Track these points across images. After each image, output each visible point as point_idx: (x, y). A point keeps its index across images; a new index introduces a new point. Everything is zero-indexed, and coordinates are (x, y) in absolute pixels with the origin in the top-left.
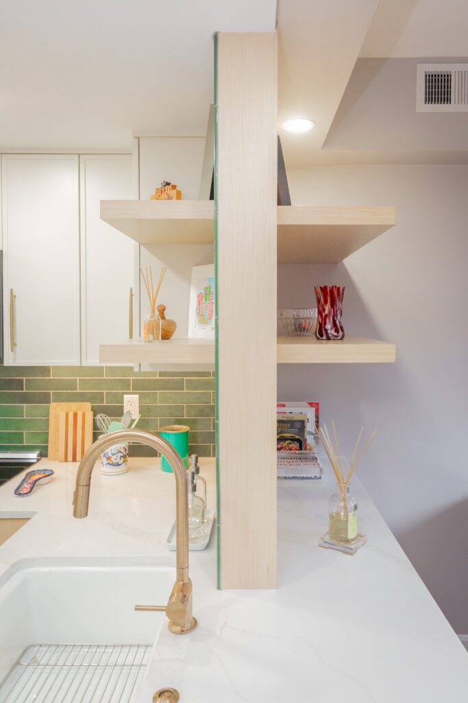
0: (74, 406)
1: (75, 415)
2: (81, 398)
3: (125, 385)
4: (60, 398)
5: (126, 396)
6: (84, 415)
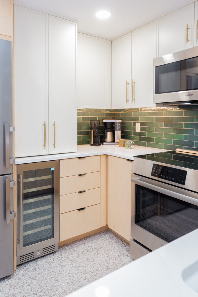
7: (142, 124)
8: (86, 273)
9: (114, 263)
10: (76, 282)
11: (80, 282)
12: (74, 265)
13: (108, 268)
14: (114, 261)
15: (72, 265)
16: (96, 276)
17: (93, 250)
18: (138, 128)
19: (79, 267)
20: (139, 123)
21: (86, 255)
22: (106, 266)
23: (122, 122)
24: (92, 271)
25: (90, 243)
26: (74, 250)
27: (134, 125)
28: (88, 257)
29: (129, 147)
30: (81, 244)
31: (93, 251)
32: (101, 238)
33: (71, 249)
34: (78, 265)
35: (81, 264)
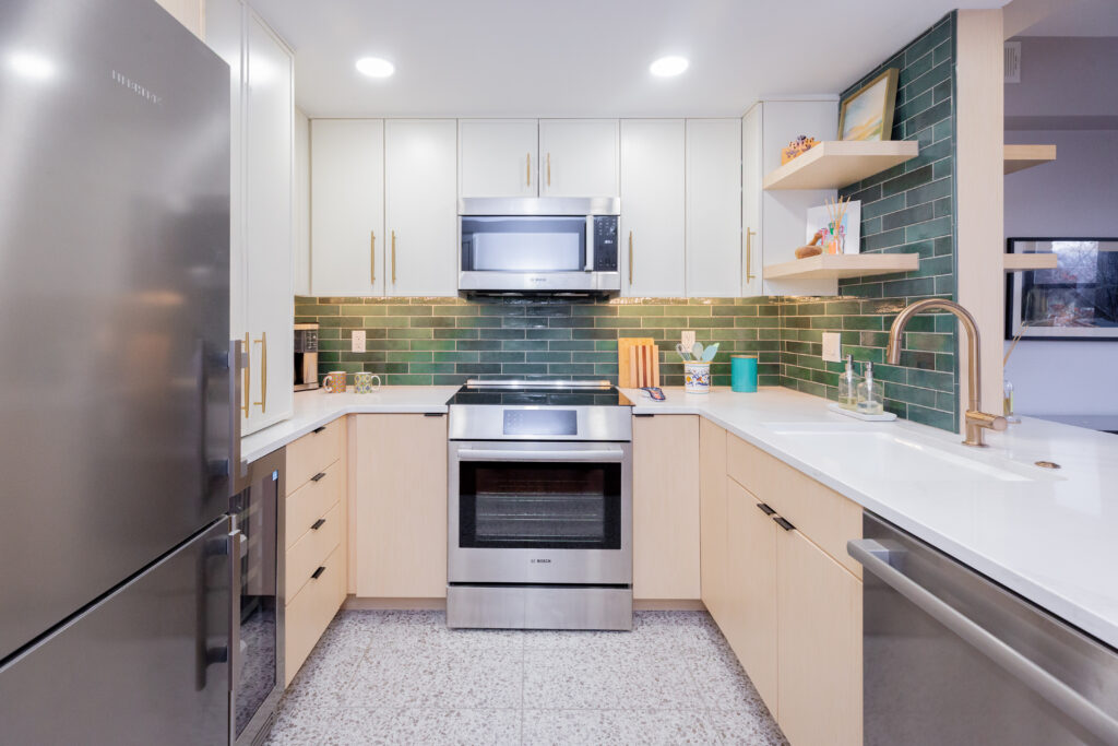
0: (640, 341)
1: (644, 348)
2: (645, 334)
3: (683, 322)
4: (625, 334)
5: (683, 333)
6: (651, 347)
7: (371, 334)
8: (403, 711)
9: (427, 657)
10: (406, 739)
11: (412, 733)
12: (354, 717)
13: (431, 673)
14: (425, 654)
15: (351, 721)
16: (427, 700)
17: (356, 664)
18: (359, 342)
19: (372, 712)
20: (364, 332)
21: (353, 684)
22: (421, 672)
23: (319, 330)
24: (409, 699)
25: (328, 656)
26: (310, 694)
27: (348, 335)
28: (363, 683)
29: (368, 388)
30: (310, 673)
31: (358, 666)
32: (342, 634)
33: (300, 699)
34: (363, 712)
35: (369, 704)
